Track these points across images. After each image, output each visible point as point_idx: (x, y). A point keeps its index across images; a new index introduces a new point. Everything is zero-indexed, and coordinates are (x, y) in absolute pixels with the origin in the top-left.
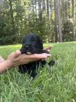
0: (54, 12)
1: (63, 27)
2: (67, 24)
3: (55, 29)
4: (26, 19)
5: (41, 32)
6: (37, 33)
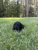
0: (25, 1)
2: (31, 8)
5: (18, 12)
6: (16, 12)
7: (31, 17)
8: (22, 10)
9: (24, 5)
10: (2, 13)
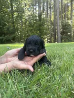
1: (62, 28)
2: (66, 25)
3: (54, 30)
4: (26, 20)
6: (37, 33)
8: (49, 29)
10: (12, 36)
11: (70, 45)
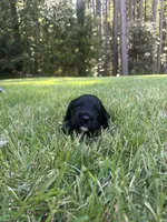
0: (112, 5)
1: (131, 41)
2: (140, 34)
3: (114, 46)
4: (47, 19)
5: (82, 51)
6: (73, 52)
7: (138, 72)
8: (101, 42)
9: (110, 19)
10: (15, 60)
11: (148, 83)
